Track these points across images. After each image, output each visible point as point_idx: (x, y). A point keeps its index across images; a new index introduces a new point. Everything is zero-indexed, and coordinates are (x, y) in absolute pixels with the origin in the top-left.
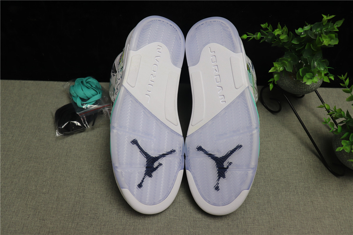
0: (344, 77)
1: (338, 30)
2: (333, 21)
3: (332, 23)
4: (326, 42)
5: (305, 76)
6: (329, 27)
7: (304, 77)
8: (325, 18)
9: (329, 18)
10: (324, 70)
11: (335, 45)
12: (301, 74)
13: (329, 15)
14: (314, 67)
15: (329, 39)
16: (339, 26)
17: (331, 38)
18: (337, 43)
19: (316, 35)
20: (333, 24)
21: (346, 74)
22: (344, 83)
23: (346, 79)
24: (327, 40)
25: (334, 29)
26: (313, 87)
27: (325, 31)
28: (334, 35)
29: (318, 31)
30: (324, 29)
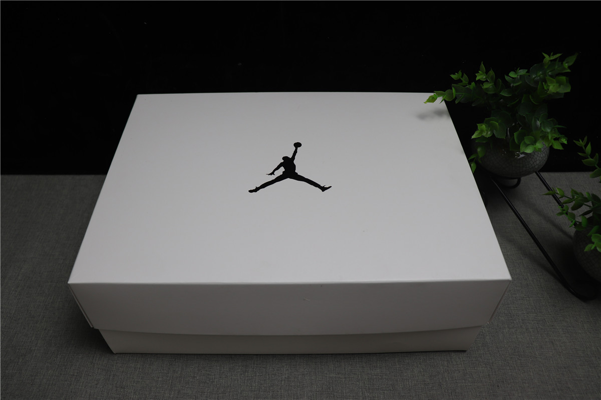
0: (582, 141)
1: (569, 71)
2: (562, 60)
3: (559, 61)
4: (552, 88)
5: (522, 142)
6: (556, 67)
7: (521, 145)
8: (547, 58)
9: (552, 58)
10: (551, 131)
11: (566, 94)
12: (516, 141)
13: (552, 54)
14: (537, 128)
15: (558, 84)
16: (571, 64)
17: (560, 83)
18: (568, 90)
19: (536, 82)
20: (561, 63)
21: (586, 138)
22: (584, 152)
23: (586, 146)
24: (554, 86)
25: (565, 69)
26: (535, 163)
27: (550, 73)
28: (564, 78)
29: (539, 76)
30: (549, 71)
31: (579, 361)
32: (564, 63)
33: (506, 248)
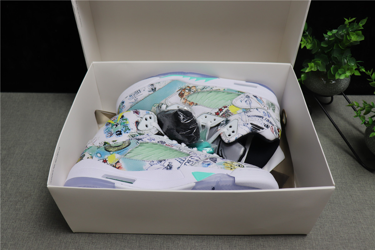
0: (370, 72)
1: (363, 28)
2: (358, 21)
3: (356, 23)
4: (354, 38)
5: (337, 73)
6: (355, 26)
7: (336, 75)
8: (347, 21)
9: (350, 21)
10: (355, 65)
11: (360, 41)
12: (332, 72)
13: (350, 18)
14: (345, 64)
15: (357, 36)
16: (364, 24)
17: (358, 35)
18: (363, 39)
19: (342, 36)
20: (357, 24)
21: (372, 70)
22: (371, 78)
23: (372, 74)
24: (355, 37)
25: (360, 27)
26: (341, 87)
27: (351, 30)
28: (360, 32)
29: (344, 32)
30: (350, 29)
31: (367, 207)
32: (360, 23)
33: (323, 140)
